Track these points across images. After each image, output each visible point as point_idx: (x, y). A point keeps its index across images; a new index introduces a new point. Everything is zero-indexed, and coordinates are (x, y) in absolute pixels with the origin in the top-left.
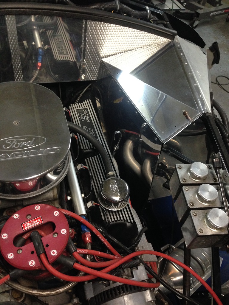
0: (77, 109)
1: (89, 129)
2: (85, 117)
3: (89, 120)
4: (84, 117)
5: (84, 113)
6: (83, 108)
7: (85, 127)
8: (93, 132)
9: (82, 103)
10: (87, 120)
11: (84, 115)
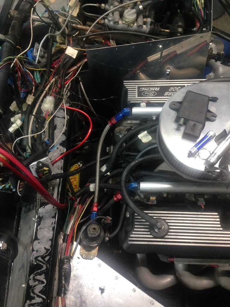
0: (137, 95)
1: (169, 90)
2: (152, 90)
3: (157, 88)
4: (152, 92)
5: (145, 91)
6: (137, 90)
7: (165, 93)
8: (176, 88)
9: (128, 90)
10: (156, 90)
11: (147, 91)
